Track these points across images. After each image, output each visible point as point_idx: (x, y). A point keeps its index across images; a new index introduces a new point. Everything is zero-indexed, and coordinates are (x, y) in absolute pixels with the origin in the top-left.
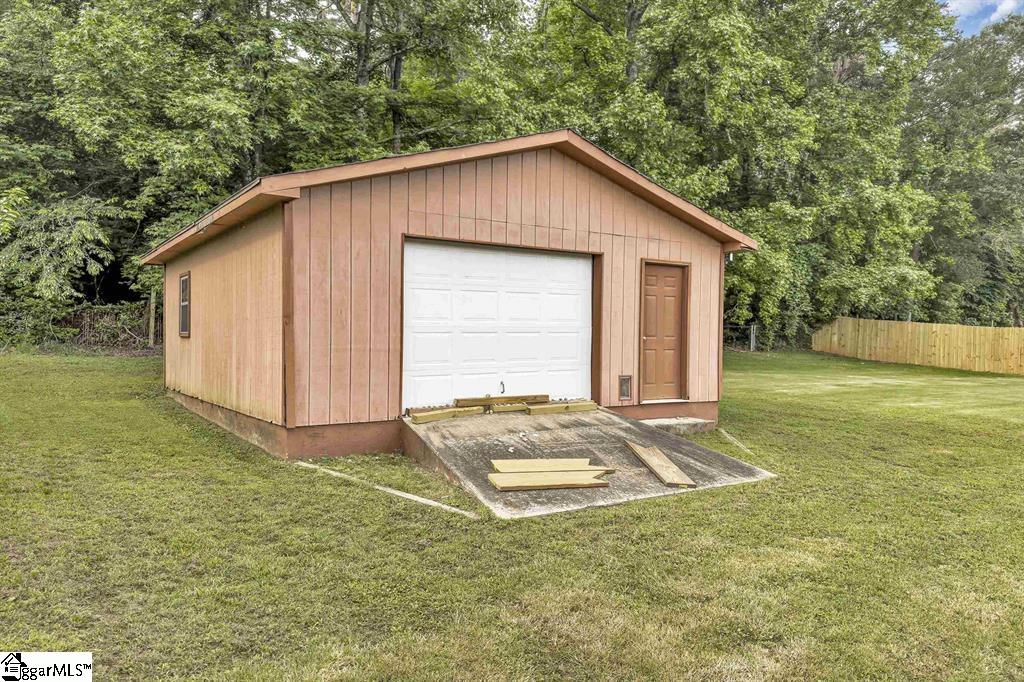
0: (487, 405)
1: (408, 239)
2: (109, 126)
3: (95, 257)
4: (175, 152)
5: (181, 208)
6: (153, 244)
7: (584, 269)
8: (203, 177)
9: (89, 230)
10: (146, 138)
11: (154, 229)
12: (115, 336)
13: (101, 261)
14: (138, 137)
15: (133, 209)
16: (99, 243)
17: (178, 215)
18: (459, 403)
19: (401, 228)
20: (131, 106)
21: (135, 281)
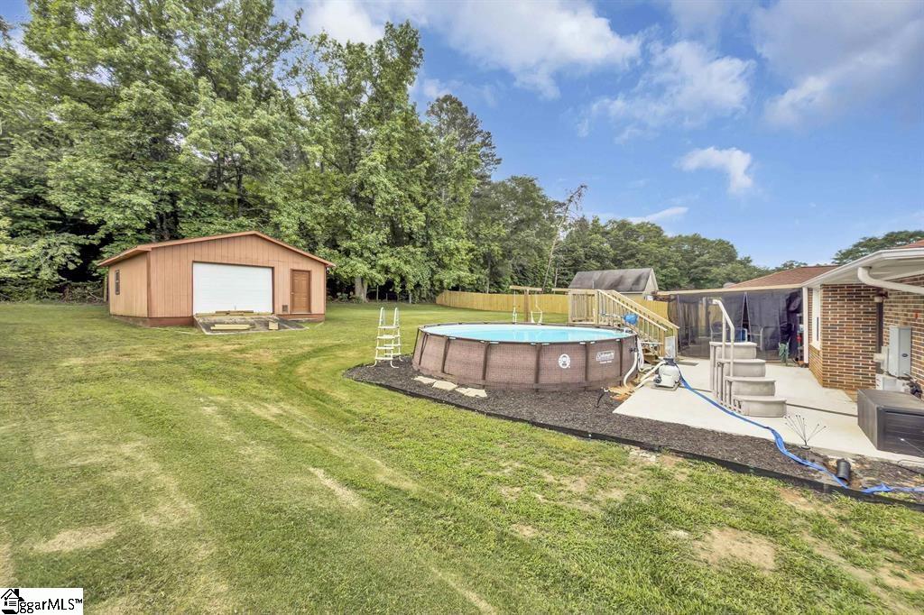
0: (227, 313)
1: (194, 262)
2: (80, 205)
3: (73, 261)
4: (114, 218)
5: (120, 240)
6: (105, 256)
7: (269, 272)
8: (130, 227)
9: (68, 250)
10: (99, 211)
11: (106, 248)
12: (84, 297)
13: (76, 263)
14: (96, 211)
15: (94, 239)
16: (74, 255)
17: (118, 243)
18: (217, 312)
19: (192, 259)
20: (91, 197)
21: (95, 272)
